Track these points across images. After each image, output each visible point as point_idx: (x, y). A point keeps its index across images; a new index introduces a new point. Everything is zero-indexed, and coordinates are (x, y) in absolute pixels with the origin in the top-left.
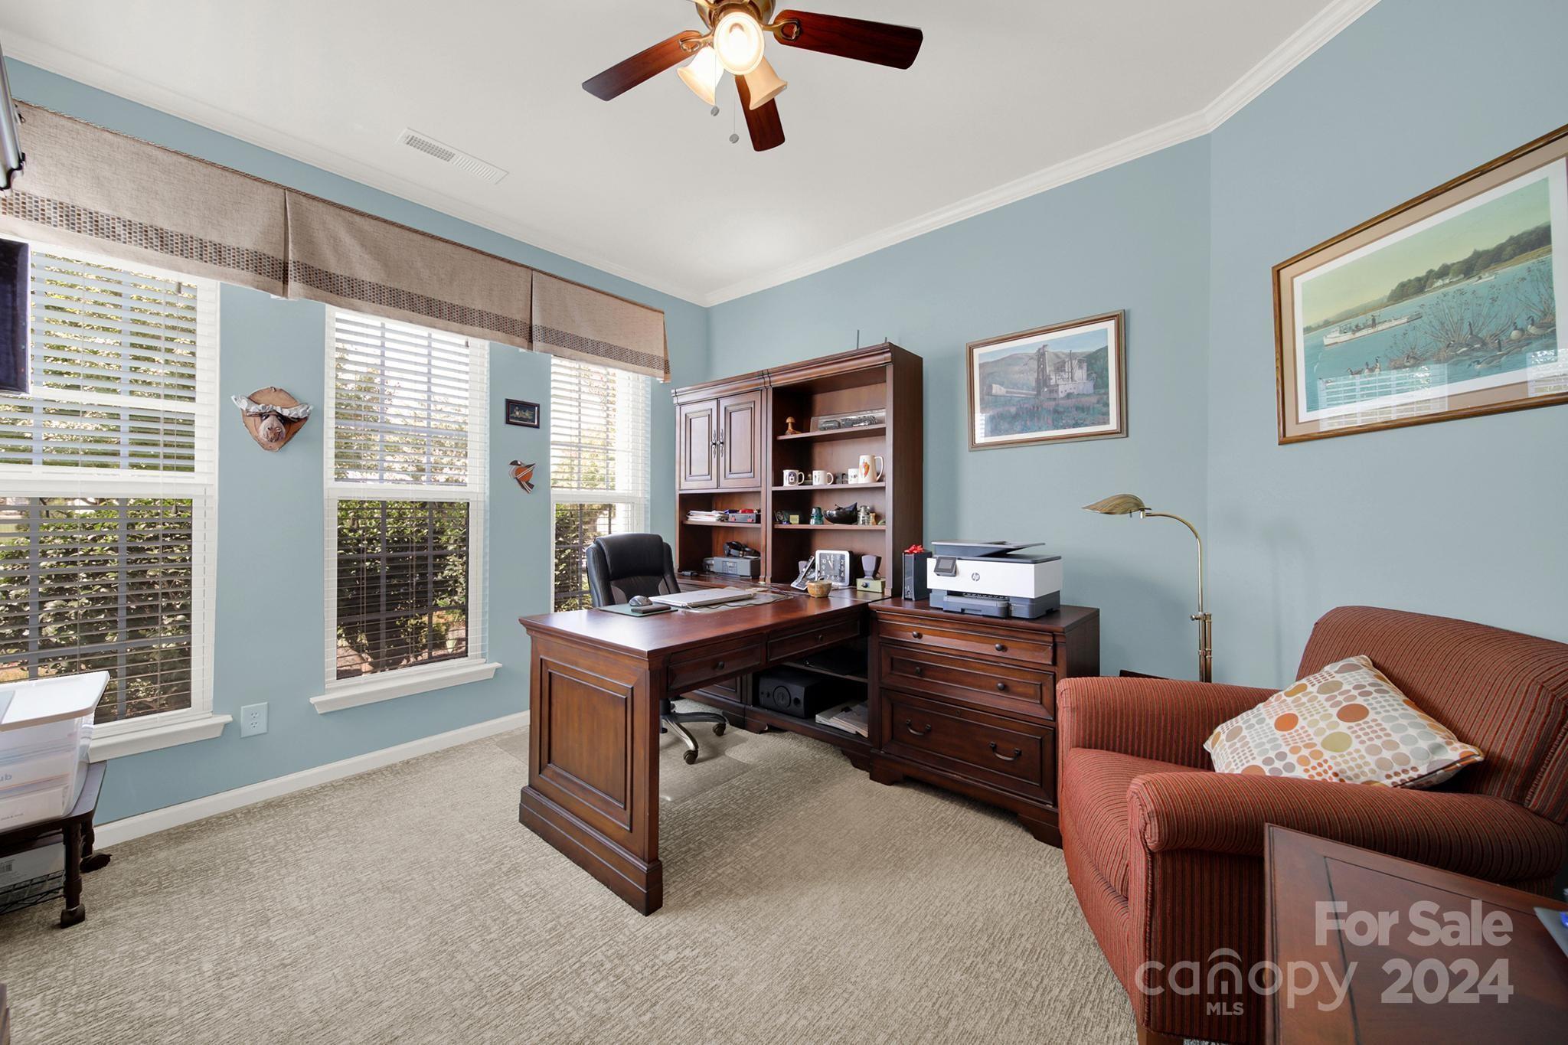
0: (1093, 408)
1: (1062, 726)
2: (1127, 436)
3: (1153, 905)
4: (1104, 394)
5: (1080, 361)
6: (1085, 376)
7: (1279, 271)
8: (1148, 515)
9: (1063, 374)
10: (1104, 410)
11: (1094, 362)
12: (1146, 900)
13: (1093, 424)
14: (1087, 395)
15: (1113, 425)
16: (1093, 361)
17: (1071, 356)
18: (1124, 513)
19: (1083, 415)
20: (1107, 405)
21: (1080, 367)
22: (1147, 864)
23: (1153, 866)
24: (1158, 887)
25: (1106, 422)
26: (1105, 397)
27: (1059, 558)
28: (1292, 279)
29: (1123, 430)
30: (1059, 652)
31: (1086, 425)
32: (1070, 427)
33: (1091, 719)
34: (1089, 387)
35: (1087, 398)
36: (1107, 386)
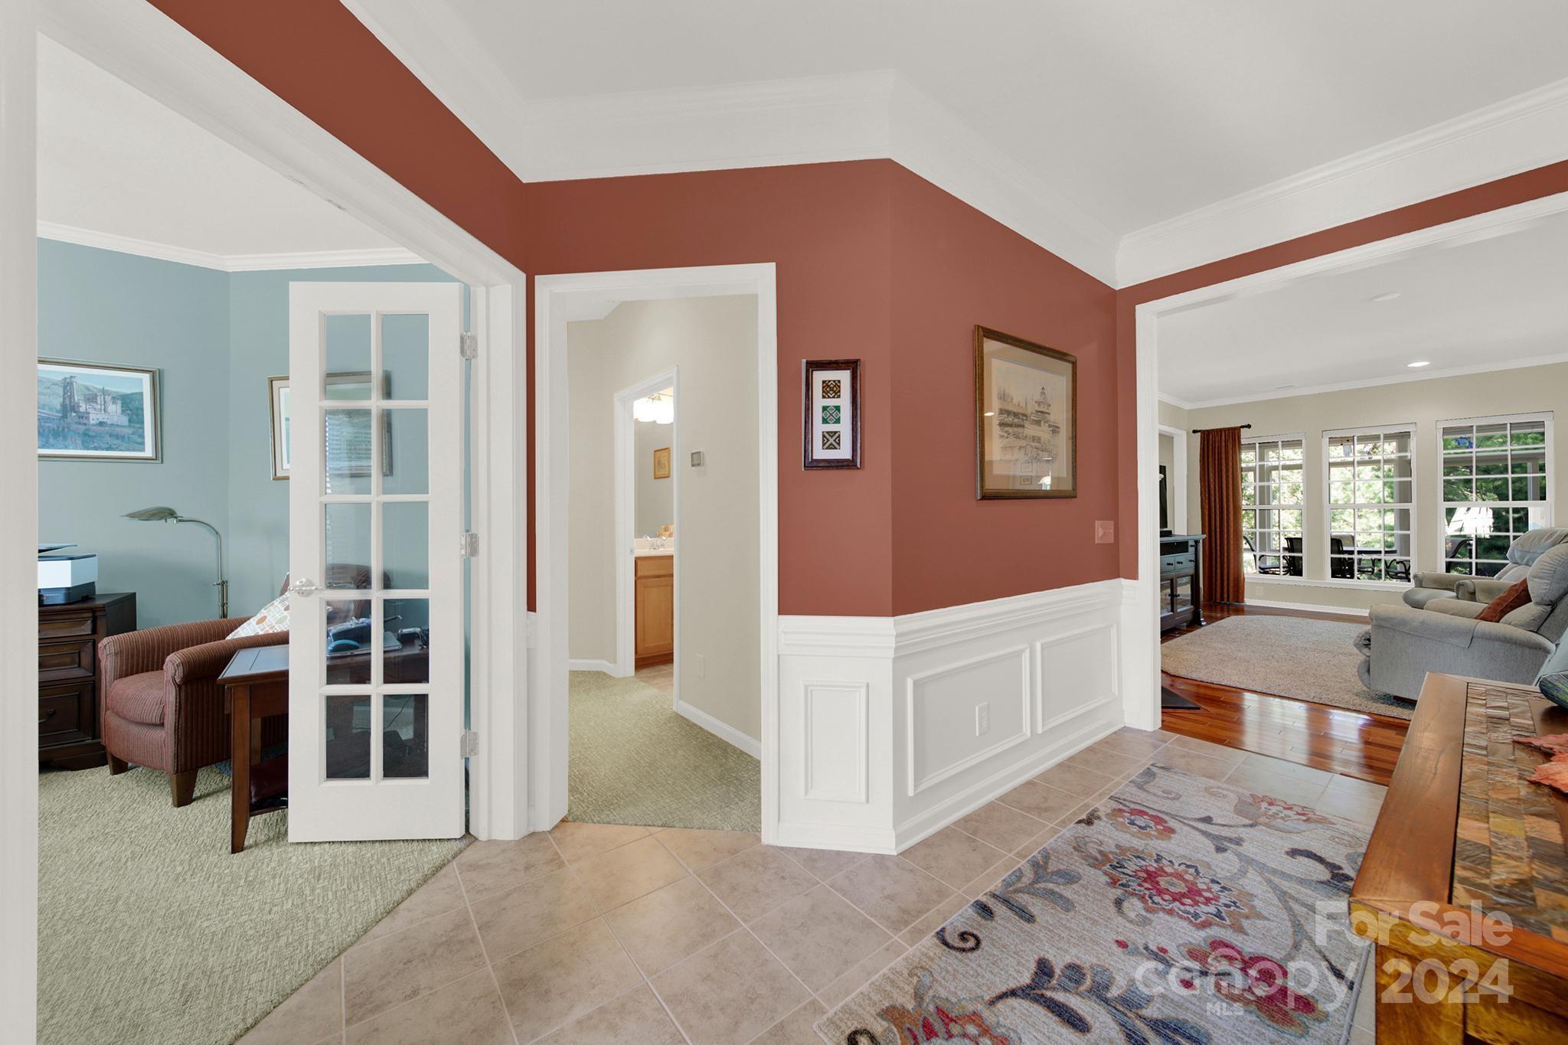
0: (129, 438)
1: (106, 669)
2: (162, 462)
3: (180, 712)
4: (140, 428)
5: (113, 398)
6: (119, 410)
7: (272, 381)
8: (180, 521)
9: (94, 404)
10: (139, 440)
11: (130, 404)
12: (176, 710)
13: (128, 450)
14: (121, 426)
15: (149, 452)
16: (128, 401)
17: (104, 392)
18: (161, 519)
19: (119, 442)
20: (142, 436)
21: (114, 403)
22: (176, 695)
23: (180, 693)
24: (183, 702)
25: (143, 450)
26: (141, 431)
27: (95, 556)
28: (279, 388)
29: (159, 455)
30: (99, 622)
31: (121, 450)
32: (103, 449)
33: (132, 657)
34: (124, 420)
35: (123, 429)
36: (142, 422)
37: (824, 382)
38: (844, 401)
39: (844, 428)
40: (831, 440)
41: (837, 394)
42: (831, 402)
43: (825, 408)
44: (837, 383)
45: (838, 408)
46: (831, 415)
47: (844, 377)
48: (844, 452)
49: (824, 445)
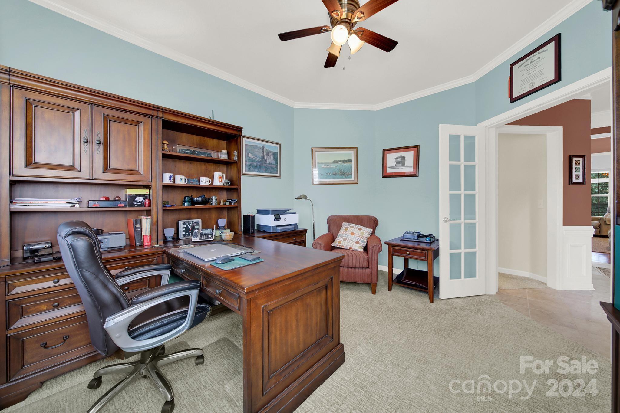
0: (274, 168)
2: (281, 178)
4: (277, 165)
5: (272, 154)
6: (273, 158)
9: (268, 156)
10: (277, 170)
13: (274, 173)
15: (278, 174)
16: (275, 155)
17: (270, 152)
18: (303, 199)
19: (272, 170)
21: (272, 156)
28: (315, 152)
32: (269, 173)
34: (274, 162)
35: (274, 165)
36: (278, 163)
37: (576, 161)
38: (581, 166)
39: (581, 174)
40: (577, 177)
41: (579, 164)
42: (577, 166)
43: (576, 168)
44: (579, 161)
45: (579, 168)
46: (578, 170)
47: (581, 159)
48: (580, 180)
49: (575, 178)
